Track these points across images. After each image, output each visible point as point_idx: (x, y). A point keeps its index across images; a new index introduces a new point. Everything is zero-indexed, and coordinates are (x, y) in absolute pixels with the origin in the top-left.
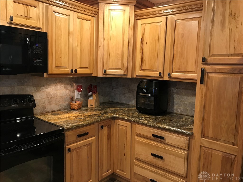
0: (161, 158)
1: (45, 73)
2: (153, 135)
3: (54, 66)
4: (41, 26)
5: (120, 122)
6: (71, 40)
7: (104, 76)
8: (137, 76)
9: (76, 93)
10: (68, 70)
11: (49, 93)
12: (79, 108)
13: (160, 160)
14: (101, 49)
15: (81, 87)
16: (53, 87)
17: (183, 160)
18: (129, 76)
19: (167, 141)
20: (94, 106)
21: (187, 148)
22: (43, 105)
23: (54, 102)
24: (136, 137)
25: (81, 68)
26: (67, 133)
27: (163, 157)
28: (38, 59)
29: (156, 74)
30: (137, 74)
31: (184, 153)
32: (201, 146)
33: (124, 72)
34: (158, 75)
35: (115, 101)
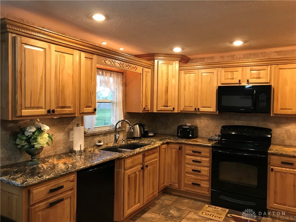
3: (279, 108)
4: (268, 82)
10: (293, 112)
11: (289, 130)
16: (294, 126)
22: (283, 139)
23: (294, 138)
26: (273, 157)
28: (263, 103)
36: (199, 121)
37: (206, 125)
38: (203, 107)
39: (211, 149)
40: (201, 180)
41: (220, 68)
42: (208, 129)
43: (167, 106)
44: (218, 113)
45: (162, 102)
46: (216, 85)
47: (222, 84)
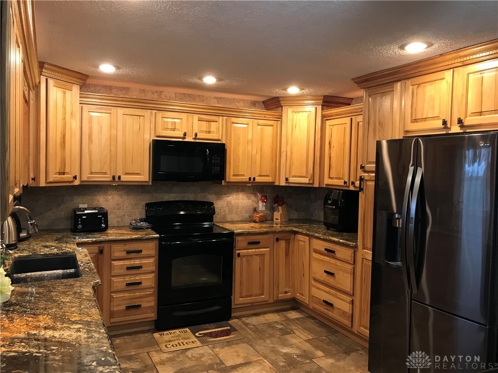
0: (332, 274)
1: (223, 181)
2: (326, 249)
3: (232, 174)
4: (220, 138)
5: (300, 237)
6: (250, 148)
7: (287, 184)
8: (326, 185)
9: (261, 204)
10: (245, 178)
11: (230, 202)
12: (261, 220)
13: (332, 277)
14: (284, 155)
15: (266, 197)
16: (235, 196)
17: (349, 276)
18: (316, 185)
19: (338, 255)
20: (279, 221)
21: (352, 263)
22: (224, 213)
23: (235, 212)
24: (314, 254)
25: (260, 176)
26: (238, 238)
27: (334, 274)
28: (216, 168)
29: (341, 182)
30: (326, 182)
31: (350, 267)
32: (363, 259)
33: (309, 181)
34: (343, 184)
35: (313, 218)
36: (105, 198)
37: (118, 204)
38: (127, 174)
39: (157, 242)
40: (140, 297)
41: (153, 111)
42: (120, 211)
43: (64, 173)
44: (151, 184)
45: (55, 167)
46: (149, 137)
47: (158, 137)
